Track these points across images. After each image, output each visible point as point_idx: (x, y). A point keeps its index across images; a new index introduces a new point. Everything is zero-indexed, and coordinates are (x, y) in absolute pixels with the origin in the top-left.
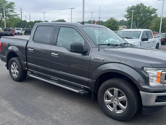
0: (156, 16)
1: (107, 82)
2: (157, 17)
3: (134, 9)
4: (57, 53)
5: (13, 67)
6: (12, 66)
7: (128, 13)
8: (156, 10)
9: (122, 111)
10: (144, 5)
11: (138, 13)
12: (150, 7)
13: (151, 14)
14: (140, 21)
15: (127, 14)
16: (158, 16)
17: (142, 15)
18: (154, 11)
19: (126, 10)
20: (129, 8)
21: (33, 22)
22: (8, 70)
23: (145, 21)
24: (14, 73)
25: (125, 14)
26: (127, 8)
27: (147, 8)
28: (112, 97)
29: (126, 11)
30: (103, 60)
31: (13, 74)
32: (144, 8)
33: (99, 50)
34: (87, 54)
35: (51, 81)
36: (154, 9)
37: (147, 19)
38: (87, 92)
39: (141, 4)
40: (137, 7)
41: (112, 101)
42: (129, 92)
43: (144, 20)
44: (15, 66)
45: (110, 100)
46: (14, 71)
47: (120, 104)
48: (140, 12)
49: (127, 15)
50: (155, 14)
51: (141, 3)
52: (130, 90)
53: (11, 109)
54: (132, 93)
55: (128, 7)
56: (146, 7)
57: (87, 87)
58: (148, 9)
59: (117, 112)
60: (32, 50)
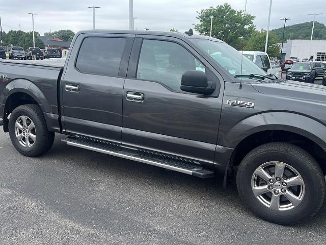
0: (252, 29)
1: (261, 150)
2: (254, 31)
3: (213, 15)
4: (140, 95)
5: (21, 127)
6: (18, 124)
7: (201, 21)
8: (253, 18)
9: (293, 207)
10: (230, 8)
11: (221, 22)
12: (241, 12)
13: (244, 25)
14: (223, 37)
15: (200, 23)
16: (256, 30)
17: (227, 25)
18: (248, 19)
19: (198, 15)
20: (204, 11)
21: (7, 33)
22: (8, 133)
23: (233, 39)
24: (24, 139)
25: (196, 24)
26: (200, 12)
27: (236, 14)
28: (270, 179)
29: (198, 18)
30: (253, 107)
31: (20, 142)
32: (230, 14)
33: (241, 86)
34: (213, 95)
35: (122, 152)
36: (250, 15)
37: (236, 34)
38: (209, 172)
39: (227, 6)
40: (218, 10)
41: (269, 187)
42: (310, 168)
43: (232, 37)
44: (25, 124)
45: (266, 187)
46: (22, 134)
47: (288, 192)
48: (224, 21)
49: (201, 26)
50: (251, 25)
51: (226, 4)
52: (311, 164)
53: (54, 216)
54: (316, 170)
55: (202, 10)
56: (234, 12)
57: (212, 163)
58: (238, 15)
59: (280, 209)
60: (74, 87)
